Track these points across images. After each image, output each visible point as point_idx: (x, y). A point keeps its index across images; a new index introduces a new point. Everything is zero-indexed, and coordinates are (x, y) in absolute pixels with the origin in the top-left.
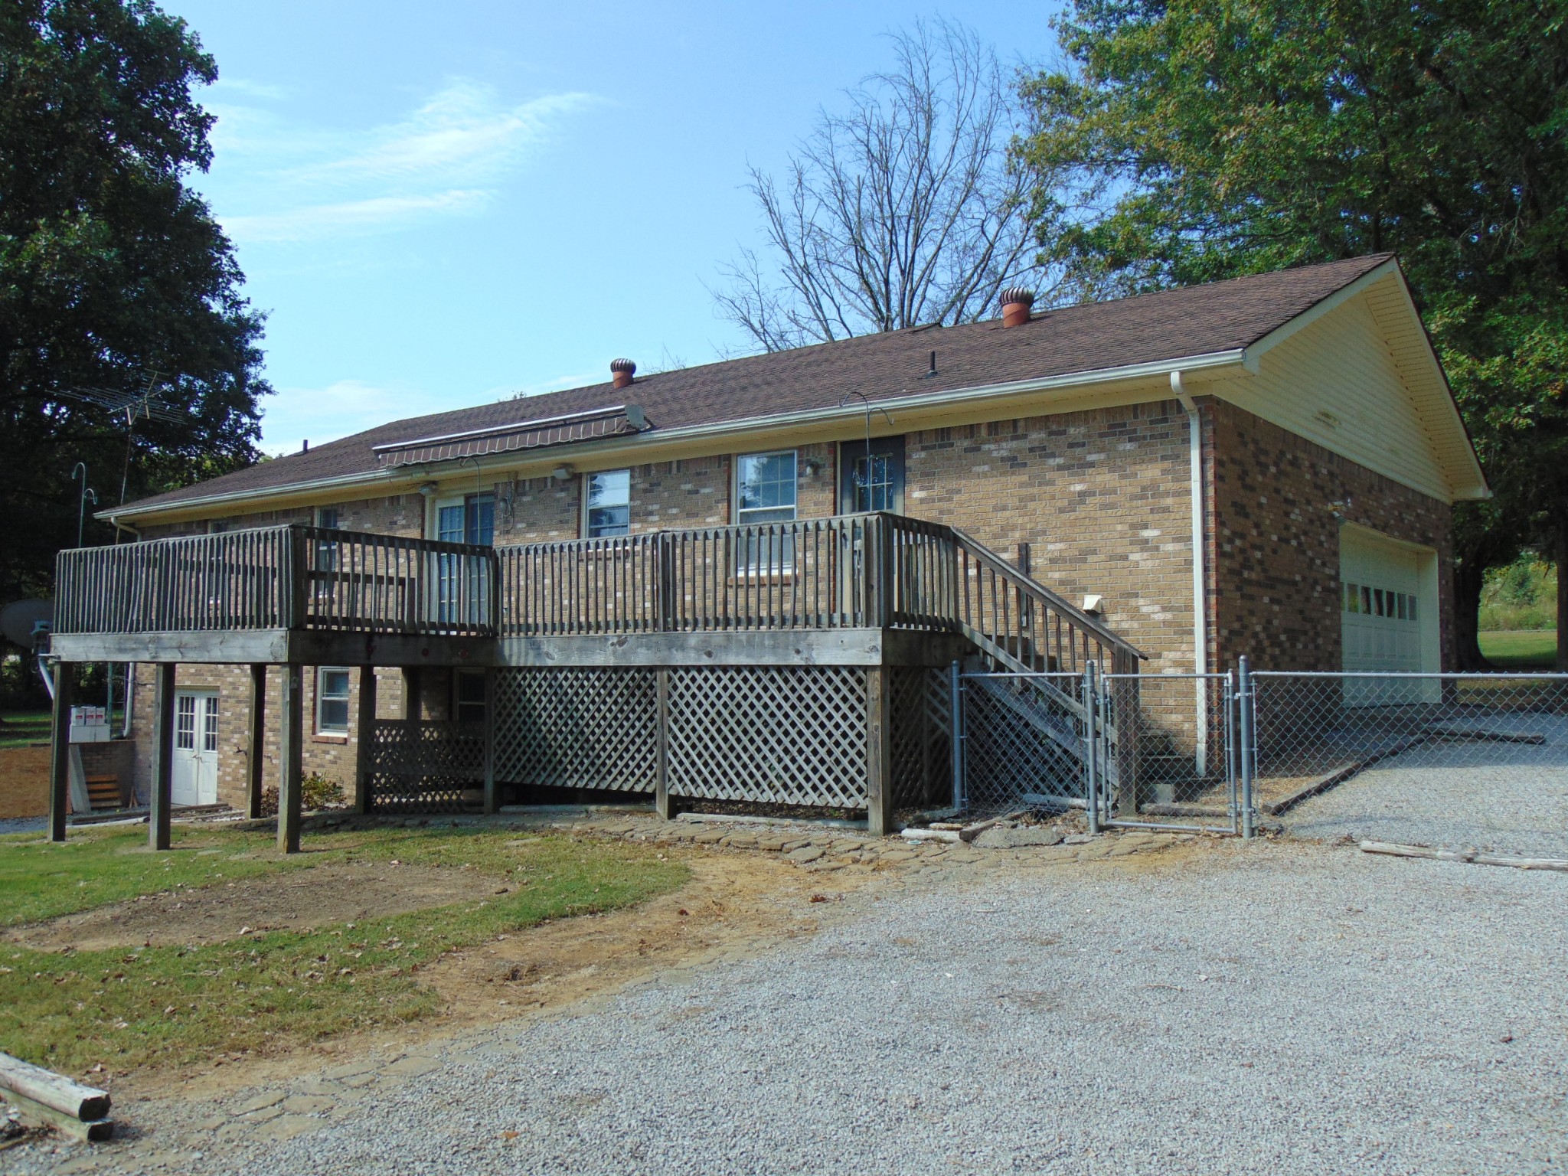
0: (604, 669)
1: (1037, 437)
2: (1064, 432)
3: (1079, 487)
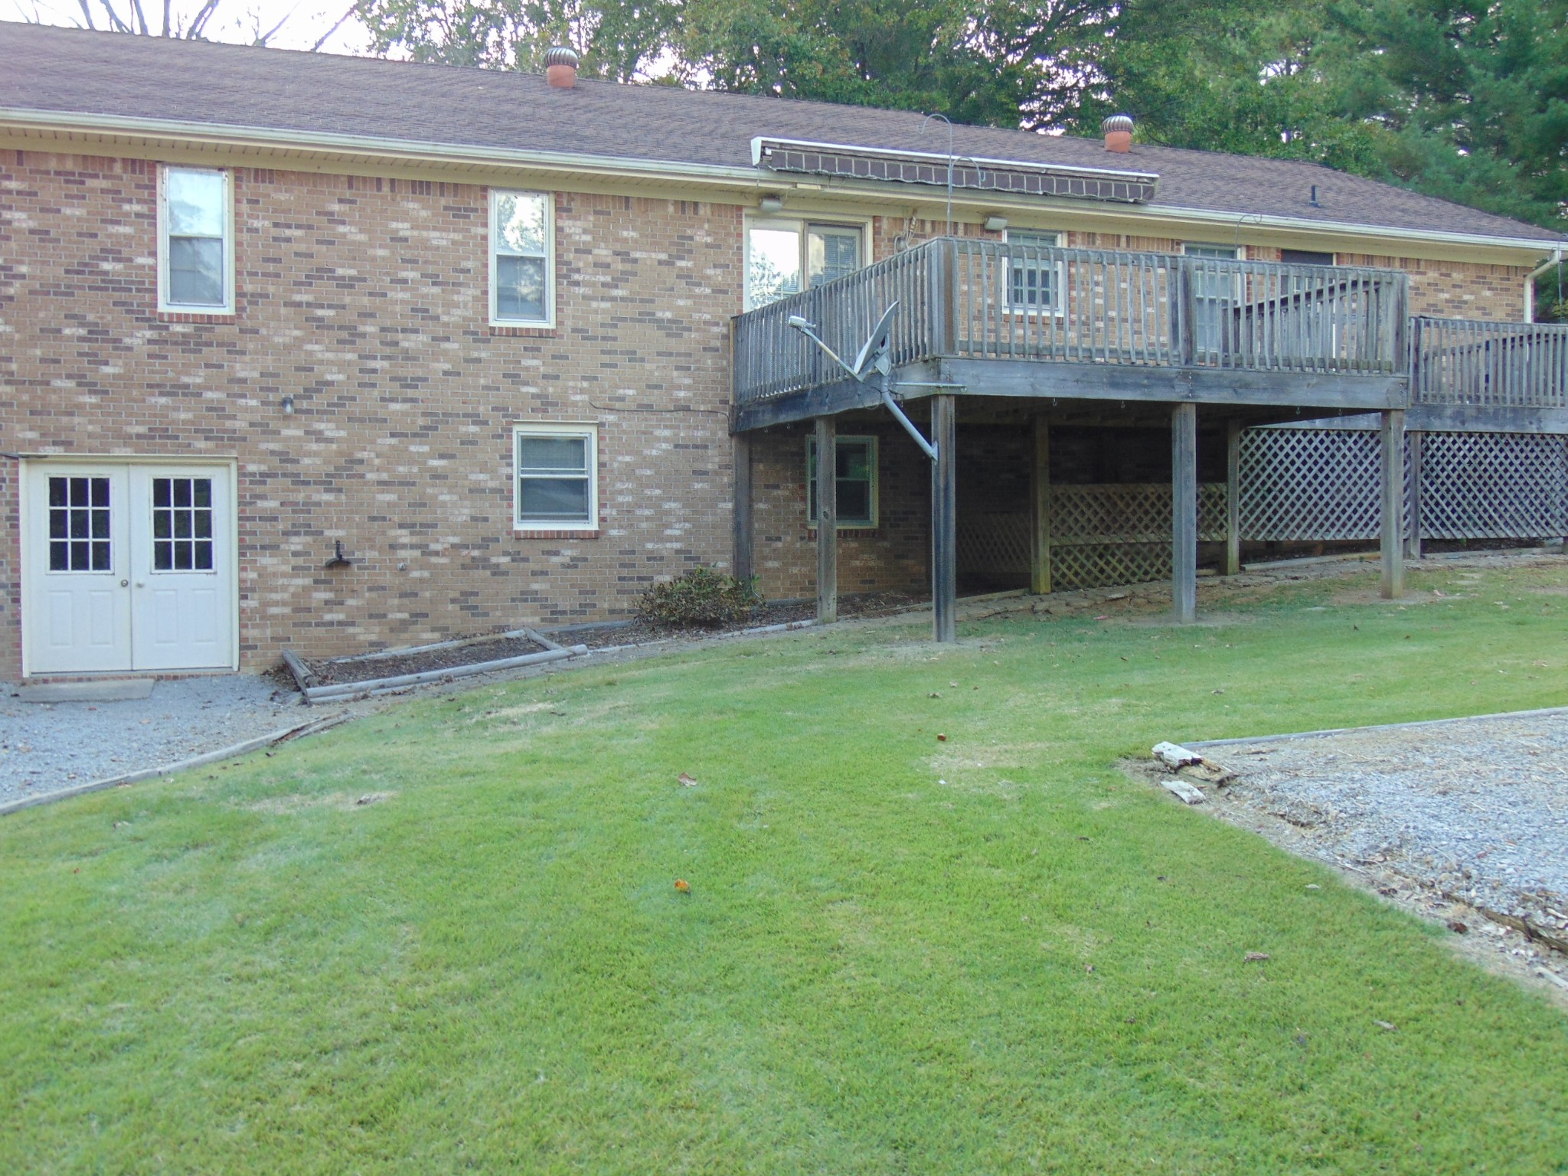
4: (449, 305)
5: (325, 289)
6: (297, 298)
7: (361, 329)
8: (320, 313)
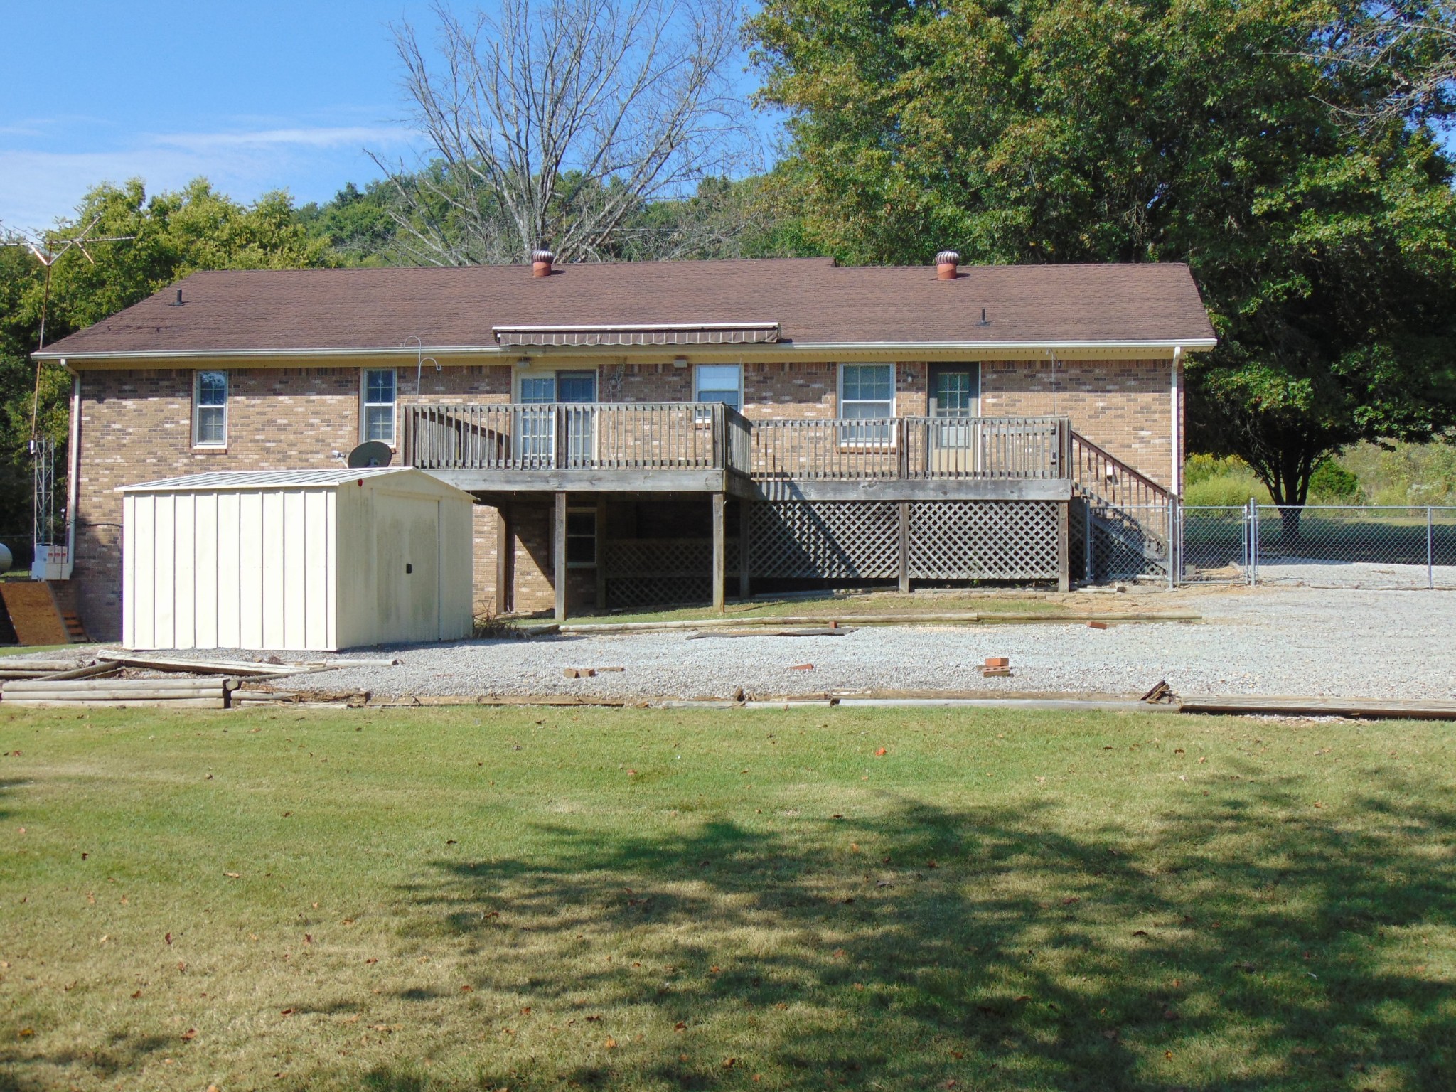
0: (854, 503)
1: (1074, 372)
2: (1092, 371)
3: (1101, 404)
4: (336, 437)
5: (271, 431)
6: (257, 437)
7: (289, 453)
8: (268, 445)
